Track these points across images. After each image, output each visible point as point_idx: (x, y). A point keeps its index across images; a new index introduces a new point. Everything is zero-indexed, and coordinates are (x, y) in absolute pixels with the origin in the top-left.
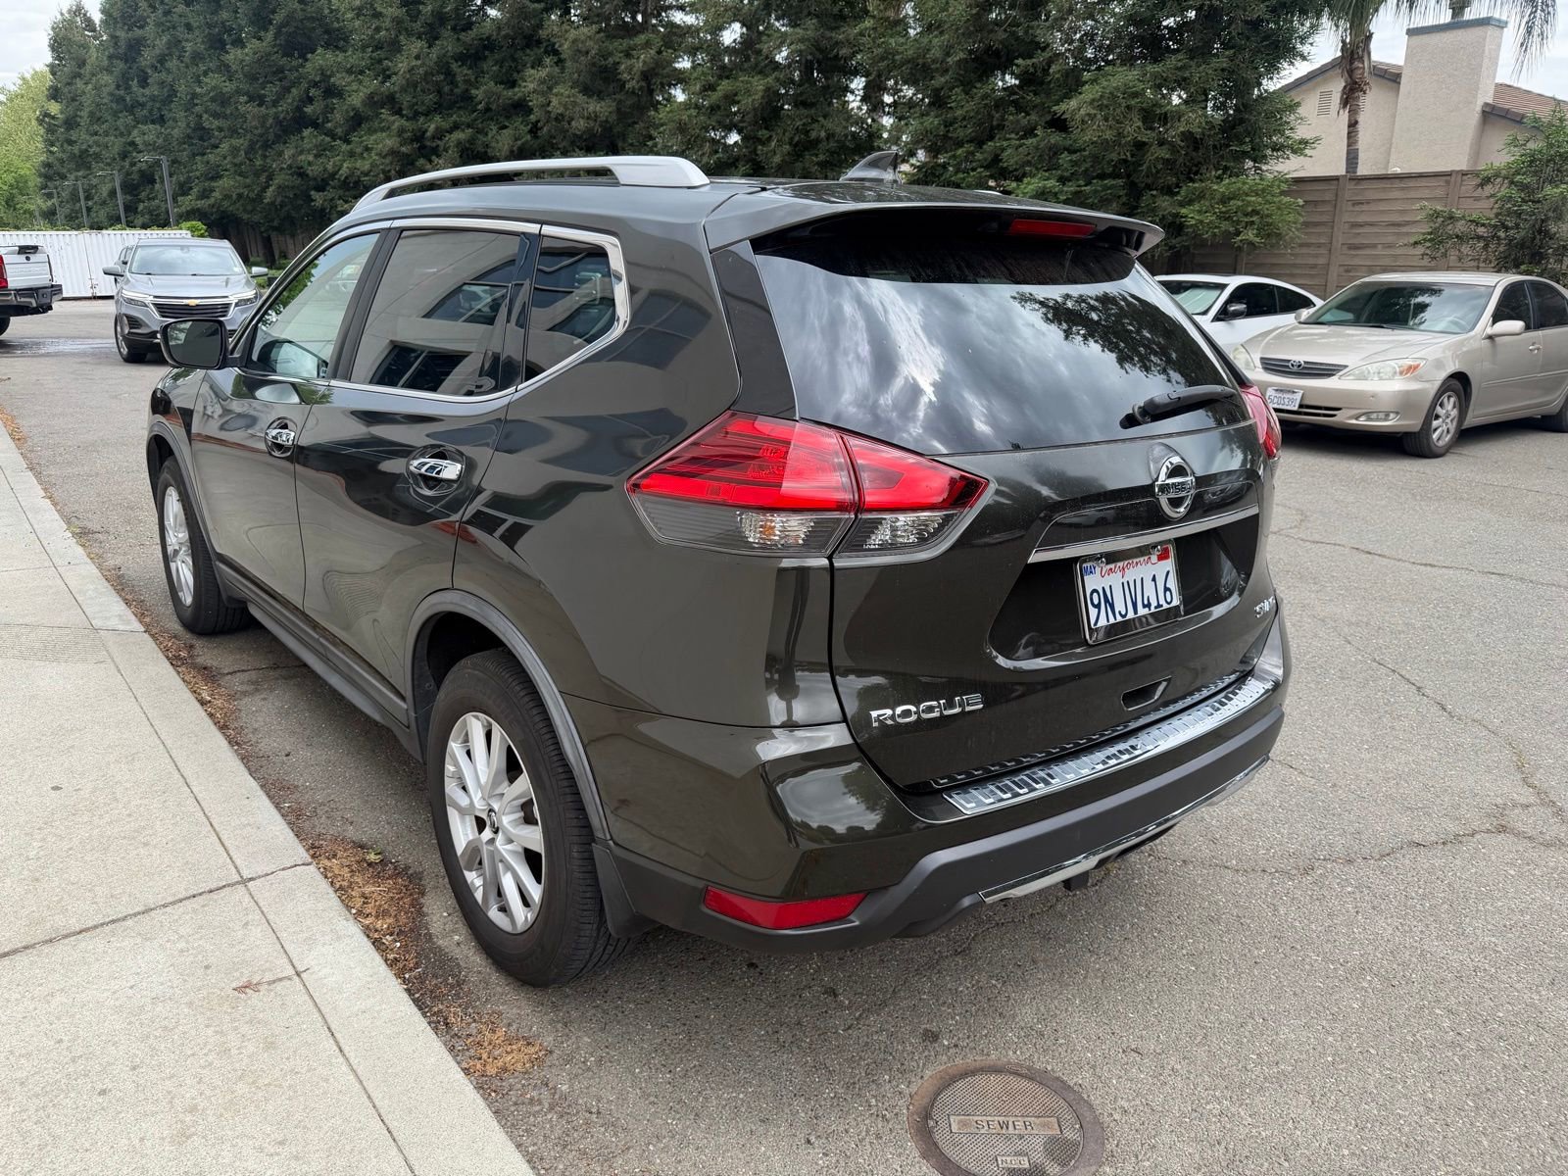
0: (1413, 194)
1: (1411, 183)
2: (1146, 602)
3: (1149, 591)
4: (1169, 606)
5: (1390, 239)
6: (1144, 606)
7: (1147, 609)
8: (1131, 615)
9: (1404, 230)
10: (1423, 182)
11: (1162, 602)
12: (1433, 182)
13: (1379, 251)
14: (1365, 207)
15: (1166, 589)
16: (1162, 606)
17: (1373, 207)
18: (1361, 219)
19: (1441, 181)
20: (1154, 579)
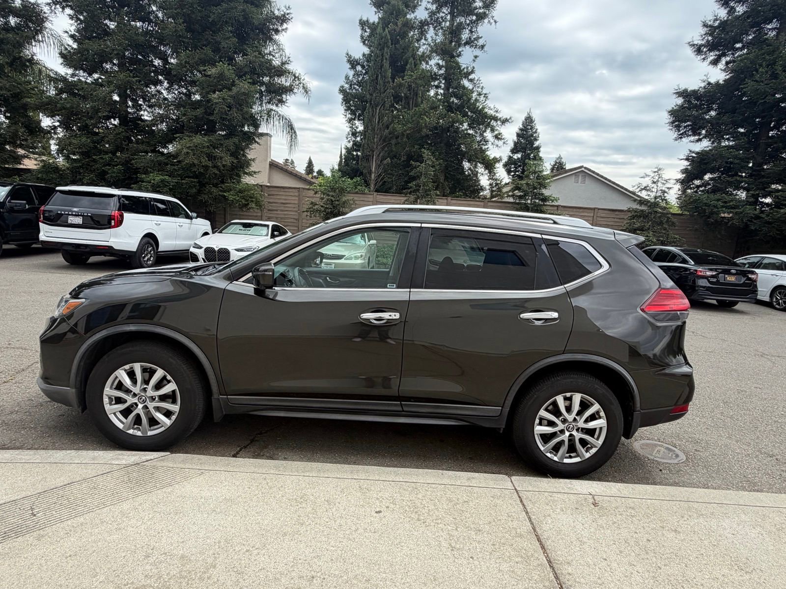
0: (288, 194)
1: (287, 190)
5: (282, 208)
9: (286, 205)
10: (291, 190)
12: (294, 190)
13: (279, 212)
14: (272, 197)
17: (275, 197)
18: (271, 201)
19: (296, 190)
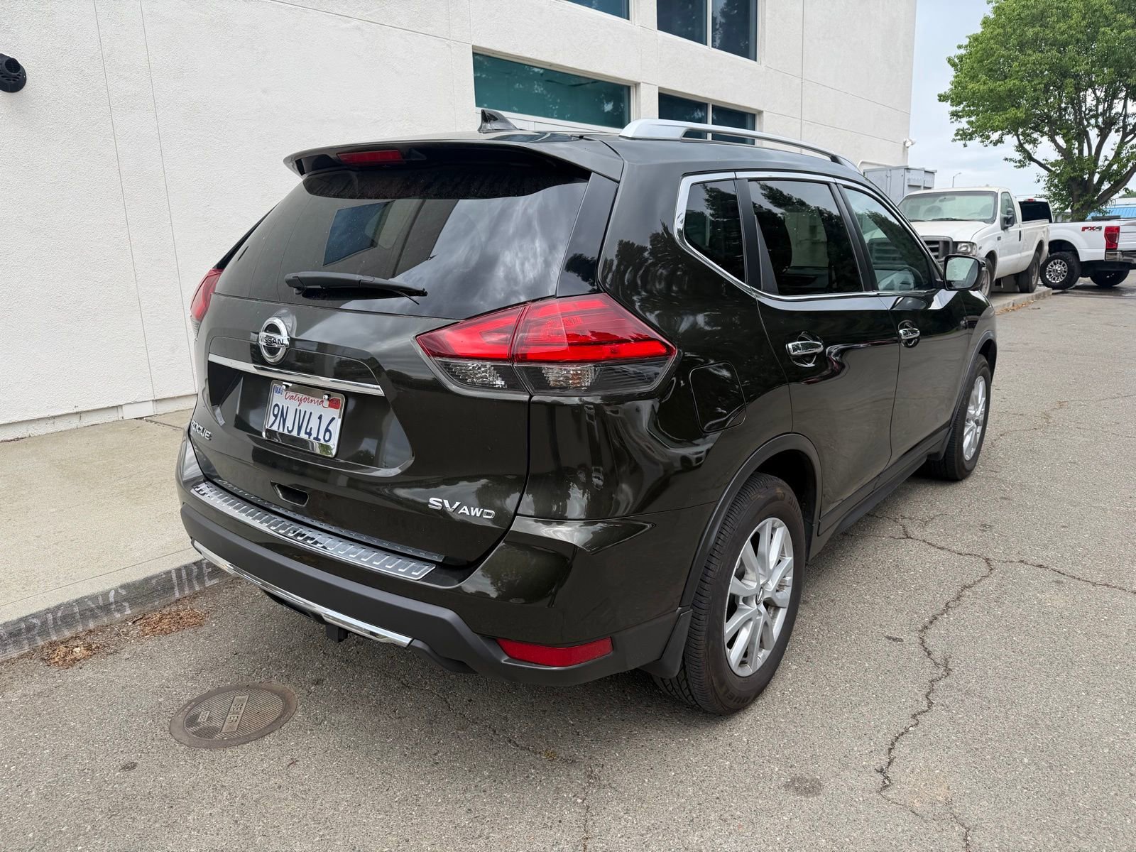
2: (308, 431)
3: (314, 424)
4: (325, 443)
6: (306, 433)
7: (307, 436)
8: (295, 433)
11: (321, 437)
15: (327, 430)
16: (319, 440)
20: (320, 418)
